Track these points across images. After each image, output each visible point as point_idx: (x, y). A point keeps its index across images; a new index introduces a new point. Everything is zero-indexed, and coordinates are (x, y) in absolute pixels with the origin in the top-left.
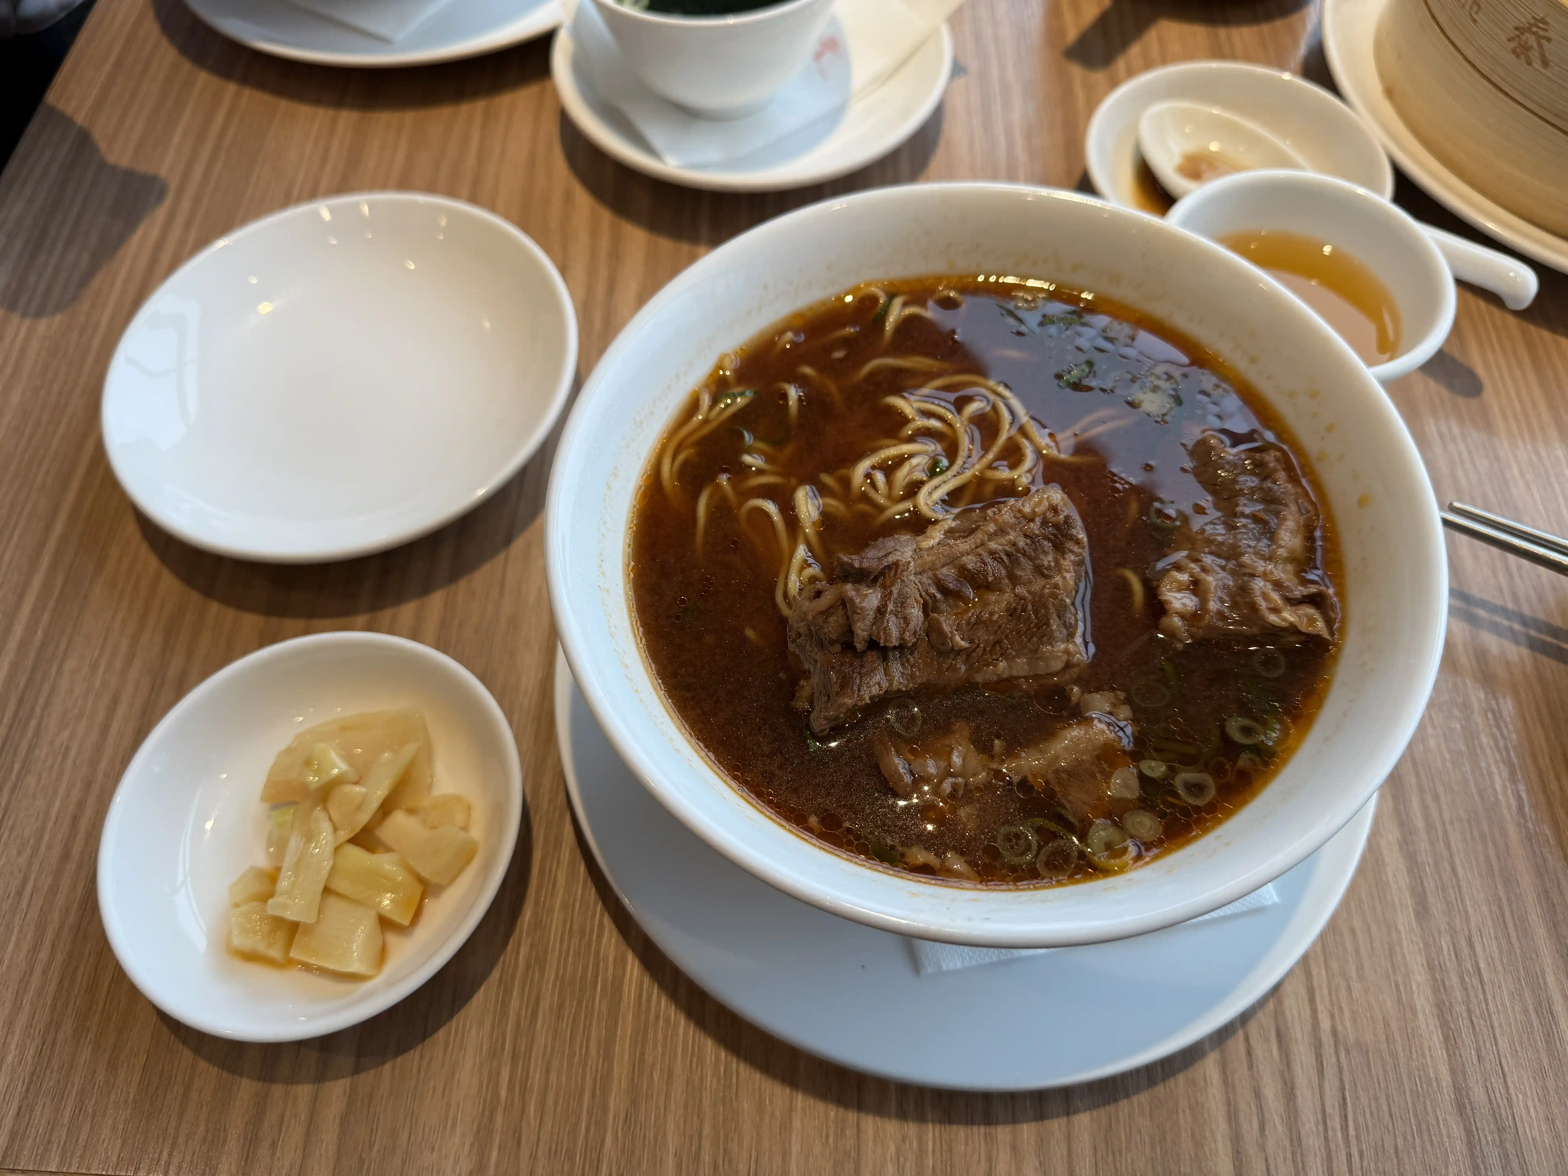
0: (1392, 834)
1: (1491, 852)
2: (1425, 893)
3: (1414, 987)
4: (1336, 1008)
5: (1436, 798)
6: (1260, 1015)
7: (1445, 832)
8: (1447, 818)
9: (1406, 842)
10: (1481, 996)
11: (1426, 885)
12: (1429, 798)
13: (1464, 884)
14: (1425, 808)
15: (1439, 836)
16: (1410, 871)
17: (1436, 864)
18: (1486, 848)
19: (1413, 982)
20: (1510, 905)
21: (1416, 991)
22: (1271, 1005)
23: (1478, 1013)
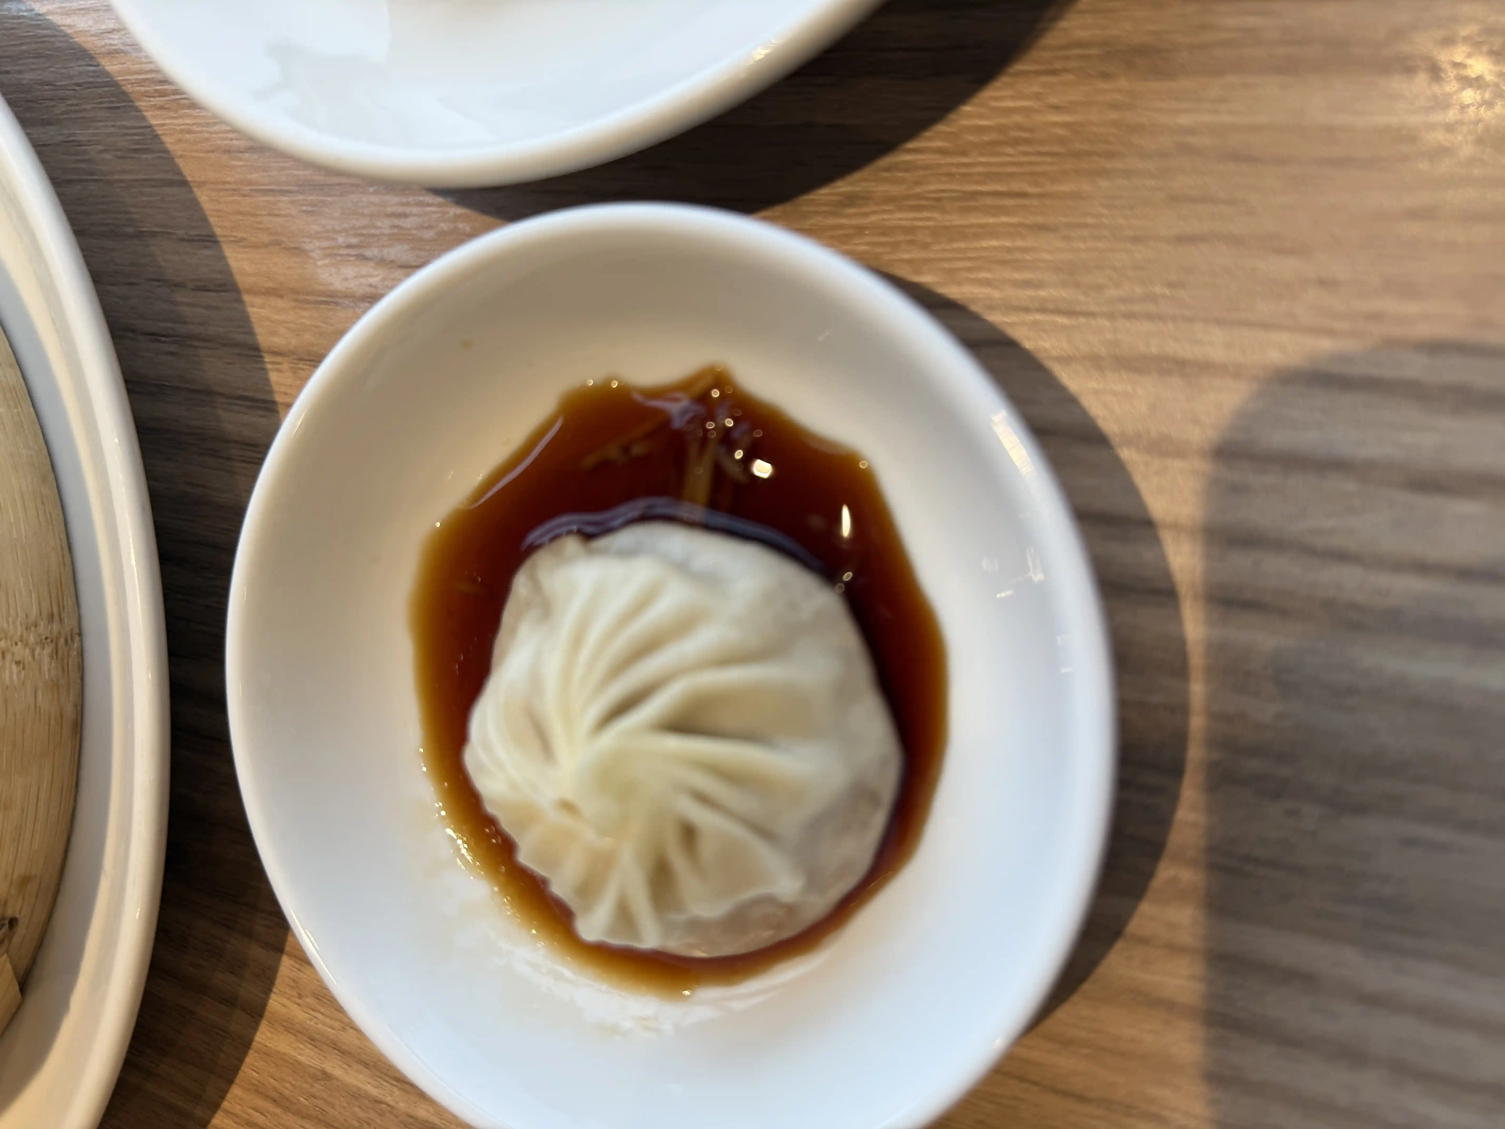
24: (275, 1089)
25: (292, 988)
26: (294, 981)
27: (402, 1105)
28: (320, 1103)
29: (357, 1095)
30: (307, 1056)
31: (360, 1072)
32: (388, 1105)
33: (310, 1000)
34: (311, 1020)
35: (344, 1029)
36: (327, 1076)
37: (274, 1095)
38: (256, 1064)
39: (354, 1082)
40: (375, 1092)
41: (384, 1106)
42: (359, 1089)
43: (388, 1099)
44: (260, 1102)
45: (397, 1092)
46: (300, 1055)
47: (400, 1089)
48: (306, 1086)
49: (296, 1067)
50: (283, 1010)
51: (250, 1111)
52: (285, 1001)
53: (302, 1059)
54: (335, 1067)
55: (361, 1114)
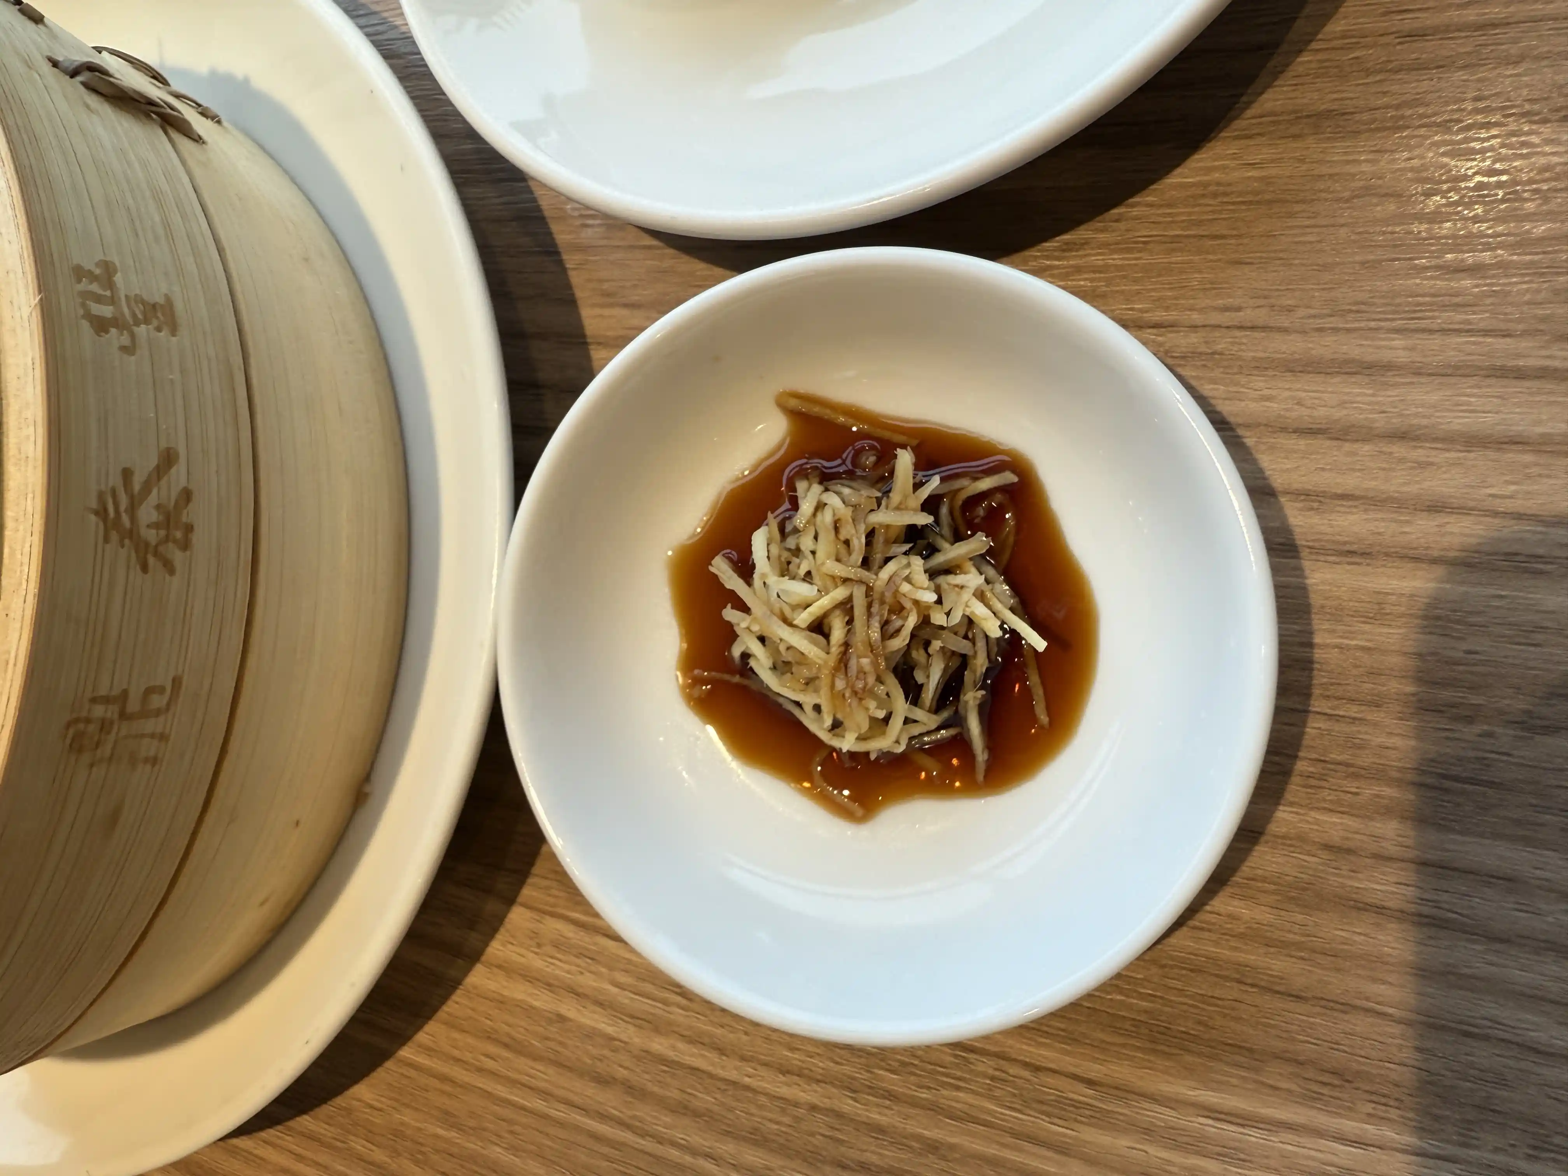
24: (508, 1035)
25: (531, 938)
26: (534, 932)
27: (637, 1040)
28: (552, 1044)
29: (591, 1035)
30: (542, 1001)
31: (594, 1012)
32: (621, 1041)
33: (549, 949)
34: (547, 967)
35: (582, 973)
36: (562, 1018)
37: (506, 1040)
38: (490, 1012)
39: (588, 1022)
40: (610, 1030)
41: (617, 1043)
42: (594, 1028)
43: (624, 1037)
44: (492, 1049)
45: (632, 1029)
46: (536, 1000)
47: (635, 1026)
48: (541, 1029)
49: (529, 1011)
50: (523, 960)
51: (482, 1058)
52: (523, 951)
53: (536, 1004)
54: (569, 1009)
55: (594, 1051)
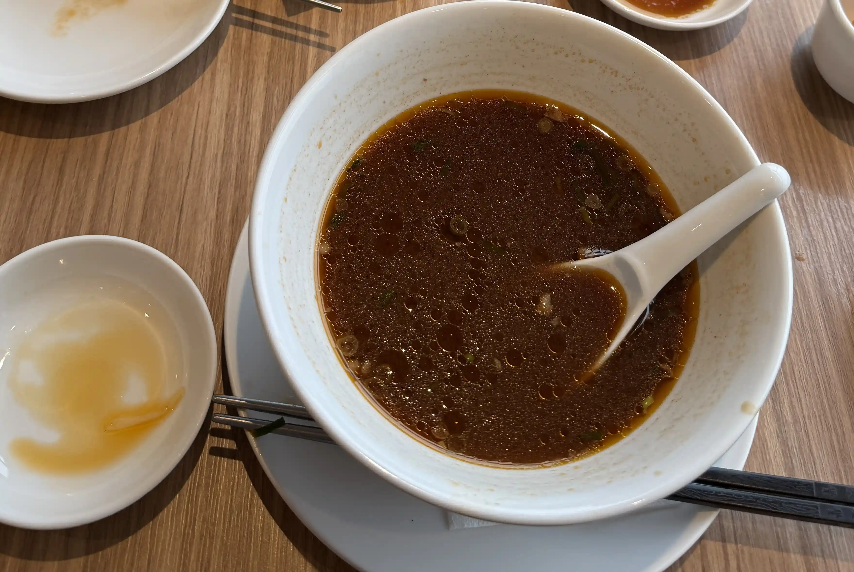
0: (772, 426)
1: (834, 438)
2: (793, 468)
3: (788, 535)
4: (740, 552)
5: (800, 400)
6: (692, 557)
7: (805, 423)
8: (806, 414)
9: (781, 432)
10: (829, 541)
11: (794, 462)
12: (794, 400)
13: (817, 461)
14: (792, 407)
15: (802, 428)
16: (784, 453)
17: (800, 448)
18: (831, 436)
19: (787, 532)
20: (846, 475)
21: (790, 538)
22: (698, 551)
23: (828, 552)
